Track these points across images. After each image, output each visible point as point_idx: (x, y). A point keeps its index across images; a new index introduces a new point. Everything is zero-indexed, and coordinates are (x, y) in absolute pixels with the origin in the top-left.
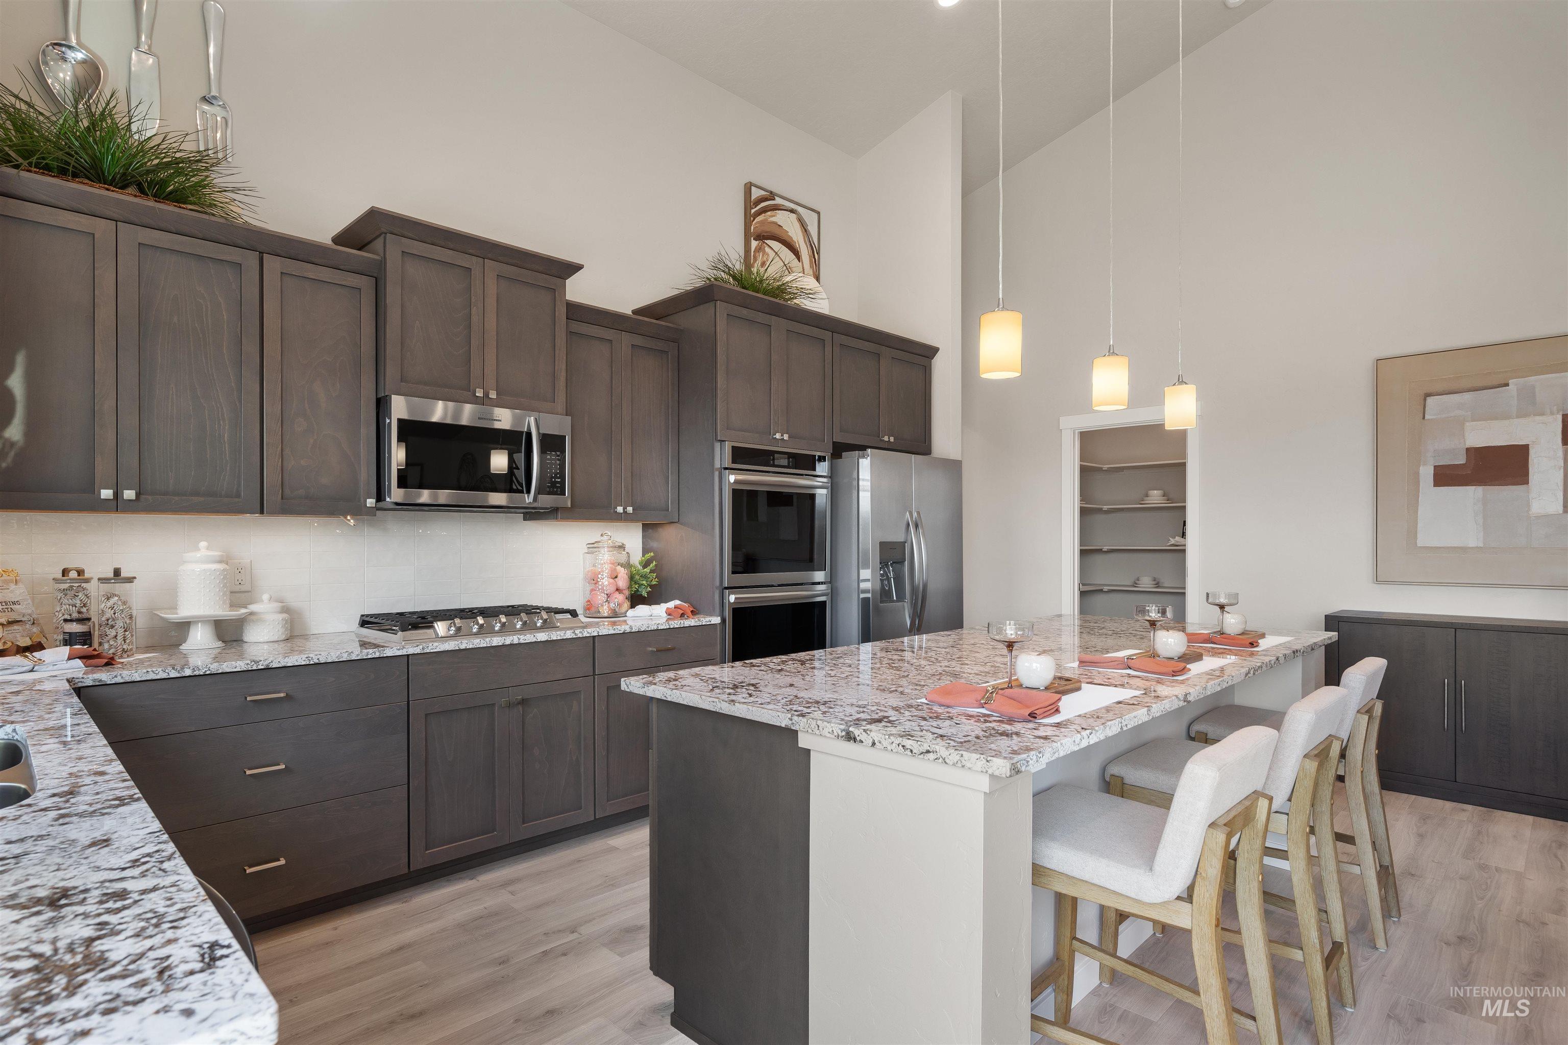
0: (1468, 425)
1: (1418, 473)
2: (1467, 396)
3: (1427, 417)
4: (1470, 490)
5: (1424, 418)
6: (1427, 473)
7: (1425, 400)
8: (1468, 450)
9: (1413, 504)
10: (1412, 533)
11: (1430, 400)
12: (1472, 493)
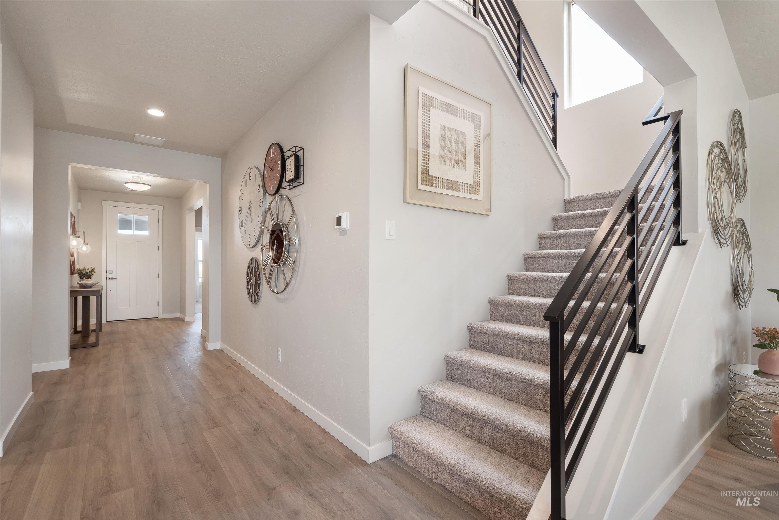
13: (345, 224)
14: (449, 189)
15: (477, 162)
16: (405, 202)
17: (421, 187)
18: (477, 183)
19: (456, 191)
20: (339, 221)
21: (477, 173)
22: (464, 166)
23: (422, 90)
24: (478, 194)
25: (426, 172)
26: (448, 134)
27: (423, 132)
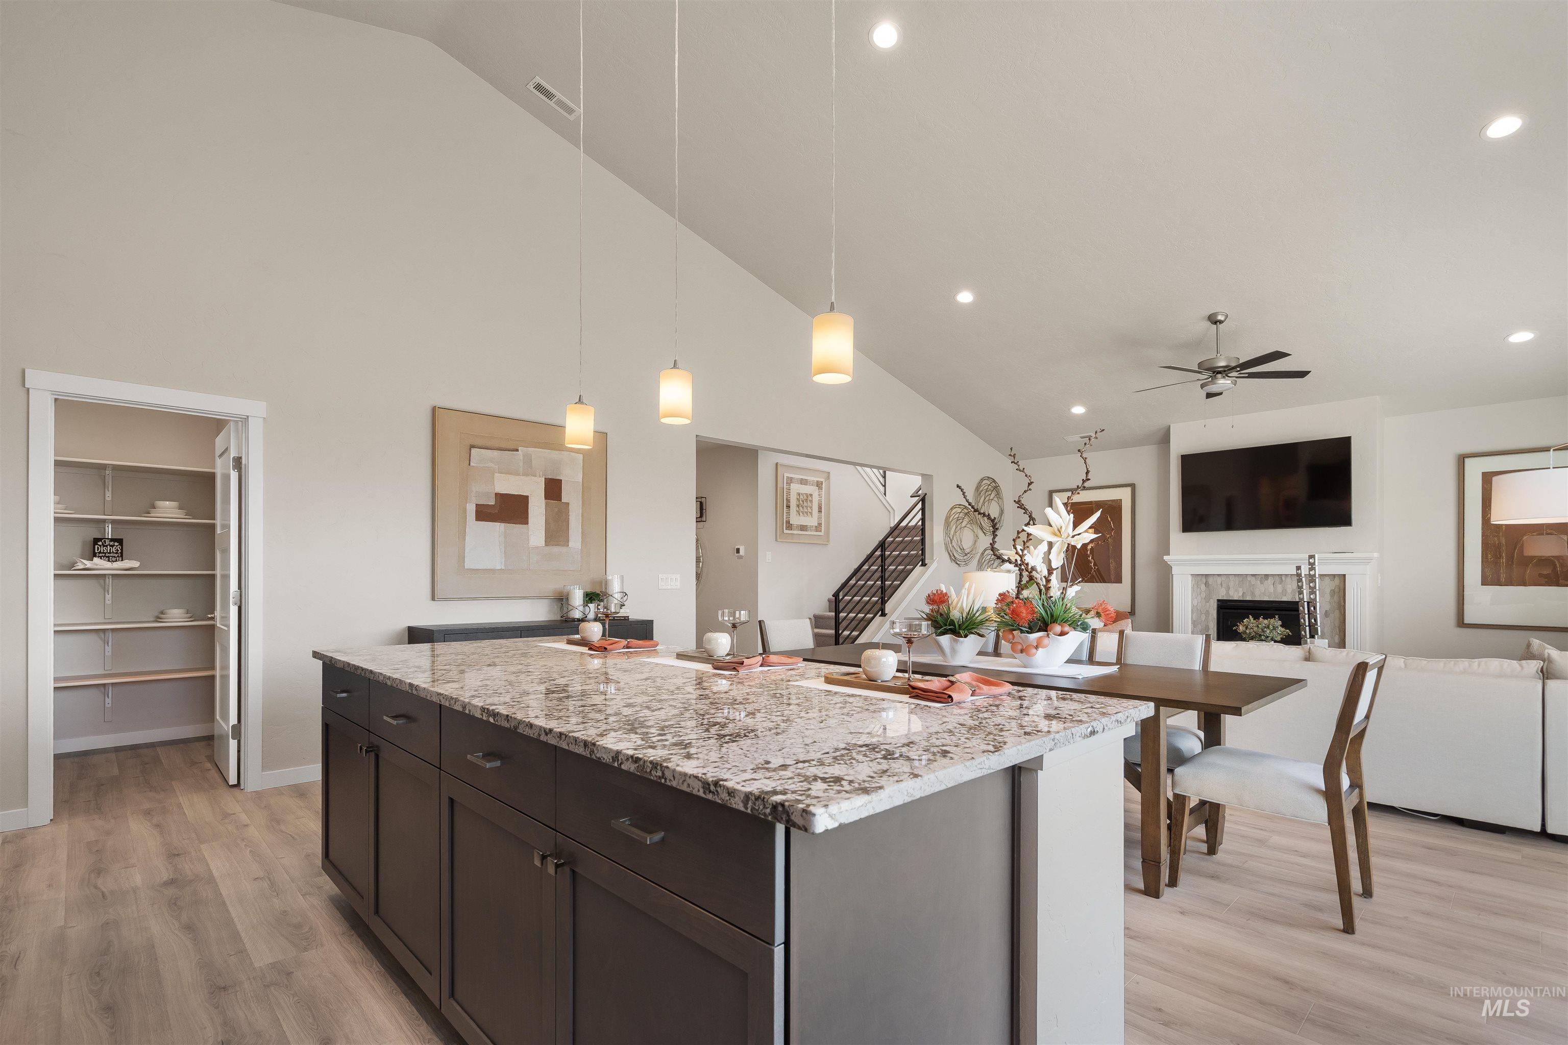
0: (496, 475)
1: (466, 509)
2: (496, 453)
3: (472, 464)
4: (497, 524)
5: (469, 464)
6: (471, 509)
7: (470, 450)
8: (496, 494)
9: (462, 534)
10: (461, 558)
11: (473, 450)
12: (498, 527)
13: (742, 552)
14: (802, 531)
15: (820, 511)
16: (776, 540)
17: (786, 531)
18: (820, 524)
19: (806, 531)
20: (738, 551)
21: (820, 518)
22: (812, 515)
23: (786, 475)
24: (821, 531)
25: (788, 522)
26: (801, 497)
27: (787, 499)
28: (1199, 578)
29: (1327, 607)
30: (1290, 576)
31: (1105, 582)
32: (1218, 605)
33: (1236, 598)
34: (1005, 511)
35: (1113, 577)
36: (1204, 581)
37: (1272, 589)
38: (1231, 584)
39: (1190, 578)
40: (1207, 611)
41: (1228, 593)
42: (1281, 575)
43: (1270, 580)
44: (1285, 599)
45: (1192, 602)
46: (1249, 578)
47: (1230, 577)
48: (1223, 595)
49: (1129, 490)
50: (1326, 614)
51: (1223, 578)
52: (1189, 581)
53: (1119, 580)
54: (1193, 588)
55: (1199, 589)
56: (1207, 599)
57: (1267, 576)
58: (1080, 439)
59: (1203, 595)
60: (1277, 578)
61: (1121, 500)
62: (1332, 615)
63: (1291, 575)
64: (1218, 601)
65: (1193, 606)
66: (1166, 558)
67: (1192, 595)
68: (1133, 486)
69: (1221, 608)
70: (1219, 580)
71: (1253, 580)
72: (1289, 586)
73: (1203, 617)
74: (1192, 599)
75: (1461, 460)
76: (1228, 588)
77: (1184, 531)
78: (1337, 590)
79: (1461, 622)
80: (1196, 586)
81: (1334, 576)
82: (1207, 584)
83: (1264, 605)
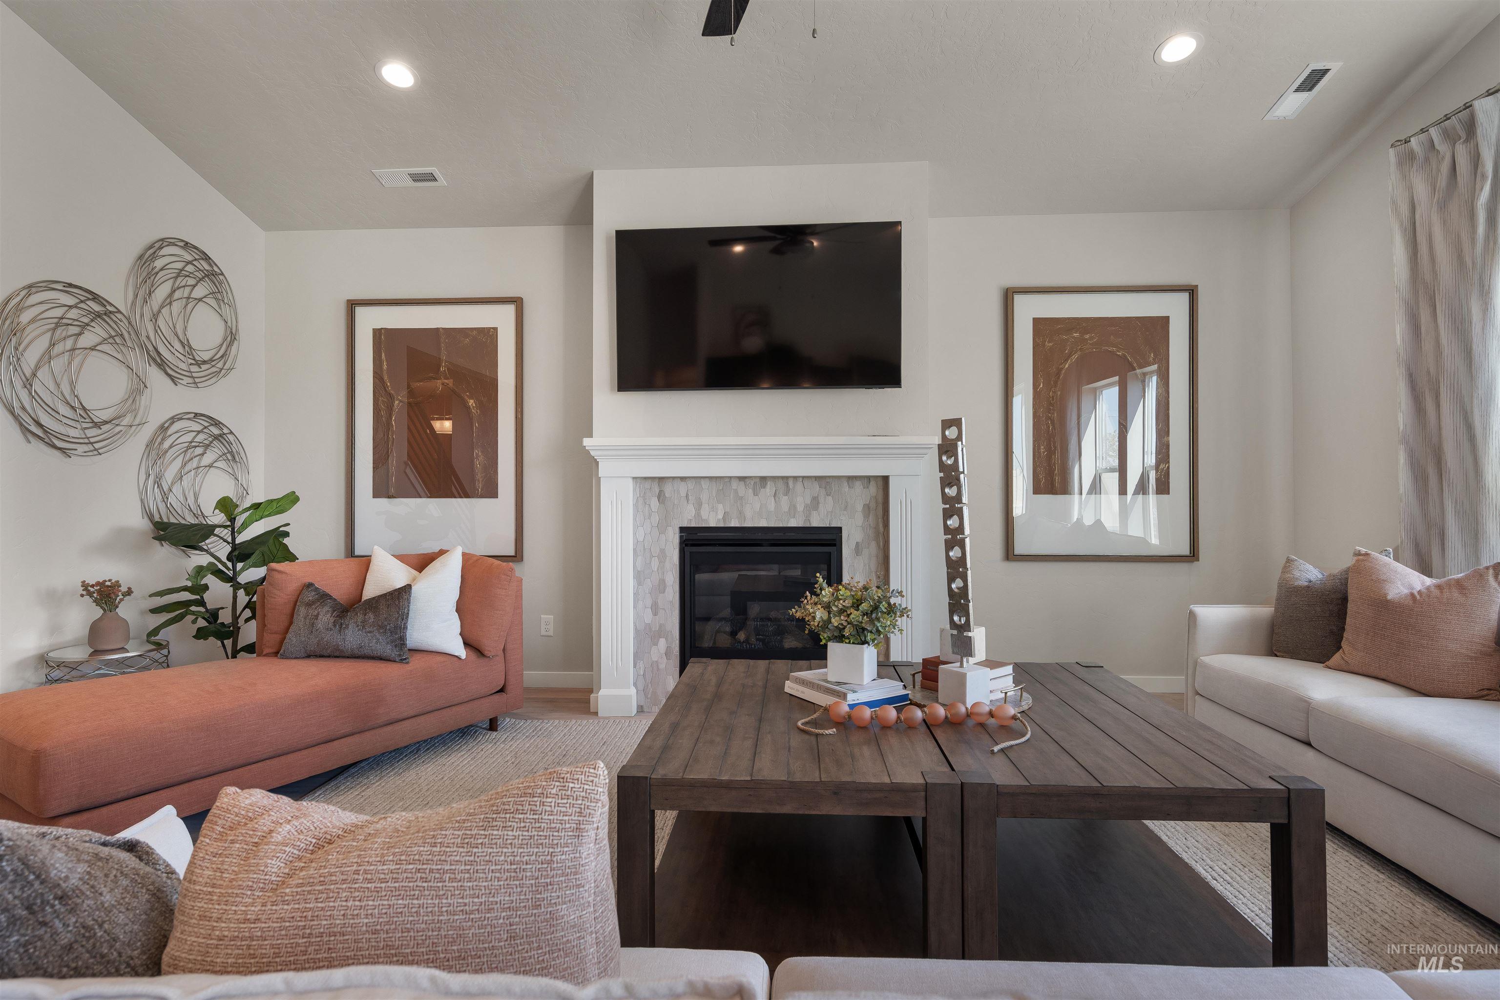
28: (647, 484)
29: (859, 539)
30: (801, 480)
31: (467, 496)
32: (681, 537)
33: (712, 524)
34: (242, 335)
35: (479, 486)
36: (657, 490)
37: (772, 506)
38: (704, 497)
39: (630, 484)
40: (663, 551)
41: (698, 515)
42: (787, 478)
43: (770, 489)
44: (793, 523)
45: (635, 534)
46: (735, 484)
47: (703, 482)
48: (689, 519)
49: (511, 309)
50: (858, 550)
51: (691, 485)
52: (629, 490)
53: (491, 492)
54: (636, 506)
55: (647, 506)
56: (662, 528)
57: (763, 479)
58: (410, 183)
59: (656, 518)
60: (780, 484)
61: (496, 329)
62: (866, 552)
63: (803, 477)
64: (682, 529)
65: (636, 543)
66: (587, 442)
67: (635, 519)
68: (518, 302)
69: (686, 545)
70: (683, 488)
71: (741, 488)
72: (799, 499)
73: (655, 564)
74: (636, 528)
75: (1008, 296)
76: (699, 505)
77: (619, 390)
78: (873, 505)
79: (1009, 554)
80: (641, 501)
81: (869, 478)
82: (661, 497)
83: (760, 536)
